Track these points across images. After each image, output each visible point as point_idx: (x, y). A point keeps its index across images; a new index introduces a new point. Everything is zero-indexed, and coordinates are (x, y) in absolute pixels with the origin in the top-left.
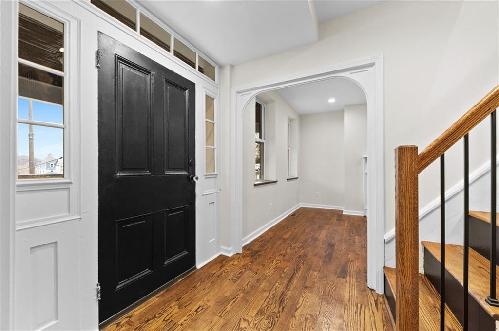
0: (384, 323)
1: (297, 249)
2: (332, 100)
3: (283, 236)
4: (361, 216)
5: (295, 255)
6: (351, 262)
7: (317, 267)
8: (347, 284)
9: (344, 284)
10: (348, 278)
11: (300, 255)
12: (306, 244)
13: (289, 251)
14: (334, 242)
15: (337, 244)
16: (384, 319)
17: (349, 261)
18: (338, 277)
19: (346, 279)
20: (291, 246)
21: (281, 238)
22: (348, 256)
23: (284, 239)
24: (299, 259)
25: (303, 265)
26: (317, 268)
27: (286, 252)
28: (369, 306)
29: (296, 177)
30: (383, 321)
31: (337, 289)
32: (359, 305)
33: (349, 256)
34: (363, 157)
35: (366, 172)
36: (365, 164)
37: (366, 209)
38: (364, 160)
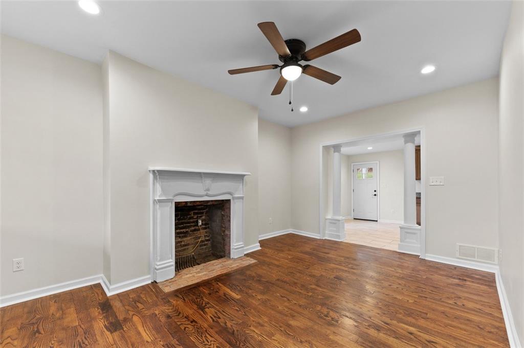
4: (147, 285)
34: (150, 171)
35: (157, 198)
36: (154, 184)
37: (157, 267)
38: (151, 176)
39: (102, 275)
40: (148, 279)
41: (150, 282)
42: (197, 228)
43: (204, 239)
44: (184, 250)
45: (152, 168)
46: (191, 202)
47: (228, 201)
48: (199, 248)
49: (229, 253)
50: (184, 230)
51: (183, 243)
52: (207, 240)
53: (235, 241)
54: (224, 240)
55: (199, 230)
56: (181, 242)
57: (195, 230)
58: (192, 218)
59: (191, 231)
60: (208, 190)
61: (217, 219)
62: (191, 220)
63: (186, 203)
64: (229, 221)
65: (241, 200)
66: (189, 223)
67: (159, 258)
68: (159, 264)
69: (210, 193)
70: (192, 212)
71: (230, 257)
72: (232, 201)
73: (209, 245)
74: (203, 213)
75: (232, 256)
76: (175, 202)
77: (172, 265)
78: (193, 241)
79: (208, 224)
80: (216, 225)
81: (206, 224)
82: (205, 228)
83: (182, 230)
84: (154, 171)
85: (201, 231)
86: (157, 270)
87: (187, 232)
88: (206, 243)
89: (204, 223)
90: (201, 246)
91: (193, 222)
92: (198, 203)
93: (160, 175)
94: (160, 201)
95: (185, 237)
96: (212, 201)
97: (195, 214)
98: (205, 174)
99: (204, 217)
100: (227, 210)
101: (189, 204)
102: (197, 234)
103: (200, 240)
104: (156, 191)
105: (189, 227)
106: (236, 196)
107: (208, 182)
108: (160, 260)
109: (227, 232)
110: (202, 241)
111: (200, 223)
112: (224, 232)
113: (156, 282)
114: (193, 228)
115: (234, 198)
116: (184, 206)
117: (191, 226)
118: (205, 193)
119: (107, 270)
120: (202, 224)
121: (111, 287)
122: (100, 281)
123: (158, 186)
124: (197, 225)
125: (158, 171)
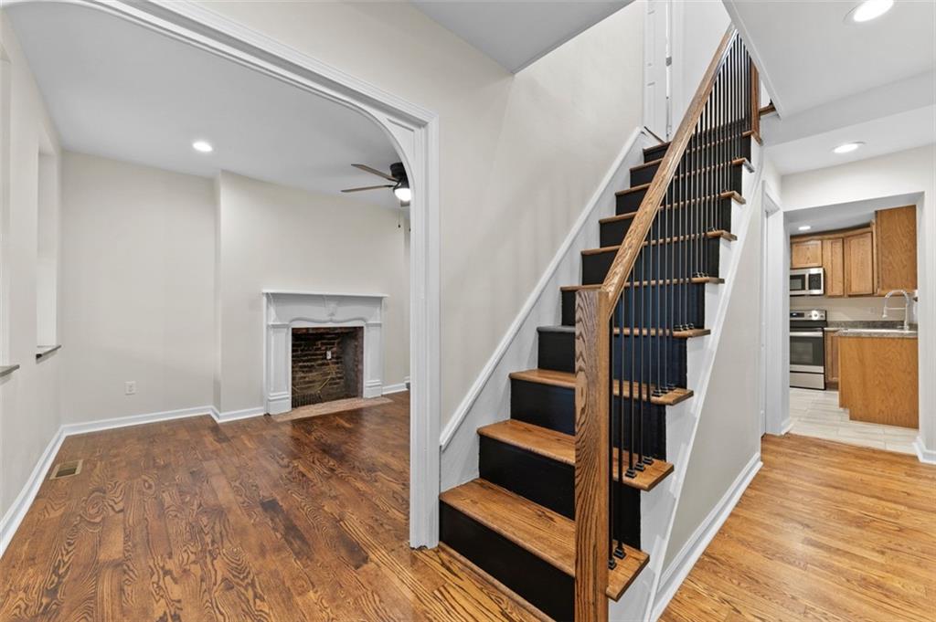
0: (485, 591)
1: (196, 569)
2: (203, 147)
3: (102, 557)
4: (260, 417)
5: (209, 590)
6: (341, 520)
7: (299, 577)
8: (385, 570)
9: (380, 573)
10: (372, 556)
11: (224, 579)
12: (208, 539)
13: (176, 591)
14: (267, 494)
15: (278, 498)
16: (479, 586)
17: (338, 521)
18: (357, 567)
19: (372, 561)
20: (167, 573)
21: (94, 568)
22: (324, 510)
23: (117, 565)
24: (234, 592)
25: (262, 600)
26: (301, 582)
27: (170, 602)
28: (446, 582)
29: (54, 344)
30: (481, 589)
31: (382, 593)
32: (436, 592)
33: (326, 508)
34: (263, 294)
35: (271, 323)
36: (268, 308)
37: (271, 398)
38: (265, 299)
39: (212, 407)
40: (262, 411)
41: (262, 414)
42: (326, 361)
43: (334, 376)
44: (309, 387)
45: (265, 291)
46: (313, 329)
47: (361, 328)
48: (328, 386)
49: (362, 392)
50: (309, 364)
51: (307, 379)
52: (340, 378)
53: (369, 377)
54: (357, 376)
55: (328, 364)
56: (305, 378)
57: (323, 364)
58: (319, 349)
59: (318, 365)
60: (333, 314)
61: (350, 351)
62: (318, 352)
63: (307, 329)
64: (362, 353)
65: (378, 328)
66: (316, 355)
67: (272, 389)
68: (273, 395)
69: (334, 318)
70: (319, 342)
71: (362, 397)
72: (365, 329)
73: (342, 383)
74: (333, 344)
75: (365, 395)
76: (293, 329)
77: (288, 398)
78: (320, 378)
79: (340, 358)
80: (348, 358)
81: (337, 358)
82: (337, 363)
83: (305, 364)
84: (267, 294)
85: (331, 366)
86: (270, 401)
87: (312, 366)
88: (338, 381)
89: (335, 356)
90: (330, 384)
91: (322, 354)
92: (322, 331)
93: (275, 298)
94: (274, 327)
95: (311, 372)
96: (341, 328)
97: (322, 344)
98: (327, 296)
99: (334, 349)
100: (360, 340)
101: (311, 332)
102: (326, 369)
103: (329, 377)
104: (271, 315)
105: (315, 360)
106: (370, 322)
107: (332, 306)
108: (274, 391)
109: (360, 367)
110: (333, 379)
111: (329, 357)
112: (357, 366)
113: (269, 415)
114: (320, 362)
115: (367, 325)
116: (305, 334)
117: (317, 359)
118: (328, 318)
119: (217, 403)
120: (332, 357)
121: (220, 415)
122: (210, 413)
123: (272, 310)
124: (326, 358)
125: (273, 294)
